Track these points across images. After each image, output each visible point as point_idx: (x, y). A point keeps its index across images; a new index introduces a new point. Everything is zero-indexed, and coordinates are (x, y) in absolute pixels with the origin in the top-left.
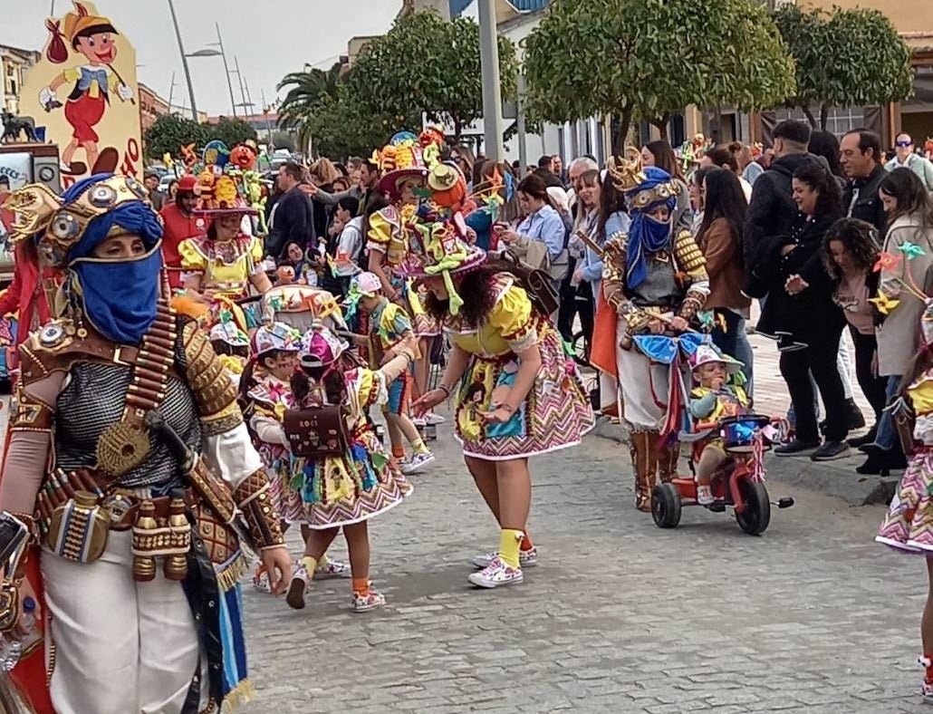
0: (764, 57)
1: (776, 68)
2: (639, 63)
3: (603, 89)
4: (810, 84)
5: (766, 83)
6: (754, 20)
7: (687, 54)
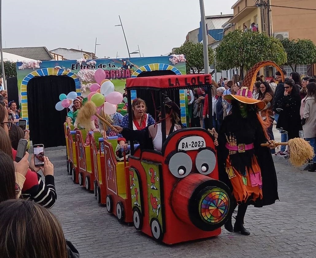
0: (279, 52)
1: (282, 55)
2: (245, 54)
3: (236, 61)
4: (292, 59)
5: (279, 59)
6: (276, 43)
7: (258, 52)
